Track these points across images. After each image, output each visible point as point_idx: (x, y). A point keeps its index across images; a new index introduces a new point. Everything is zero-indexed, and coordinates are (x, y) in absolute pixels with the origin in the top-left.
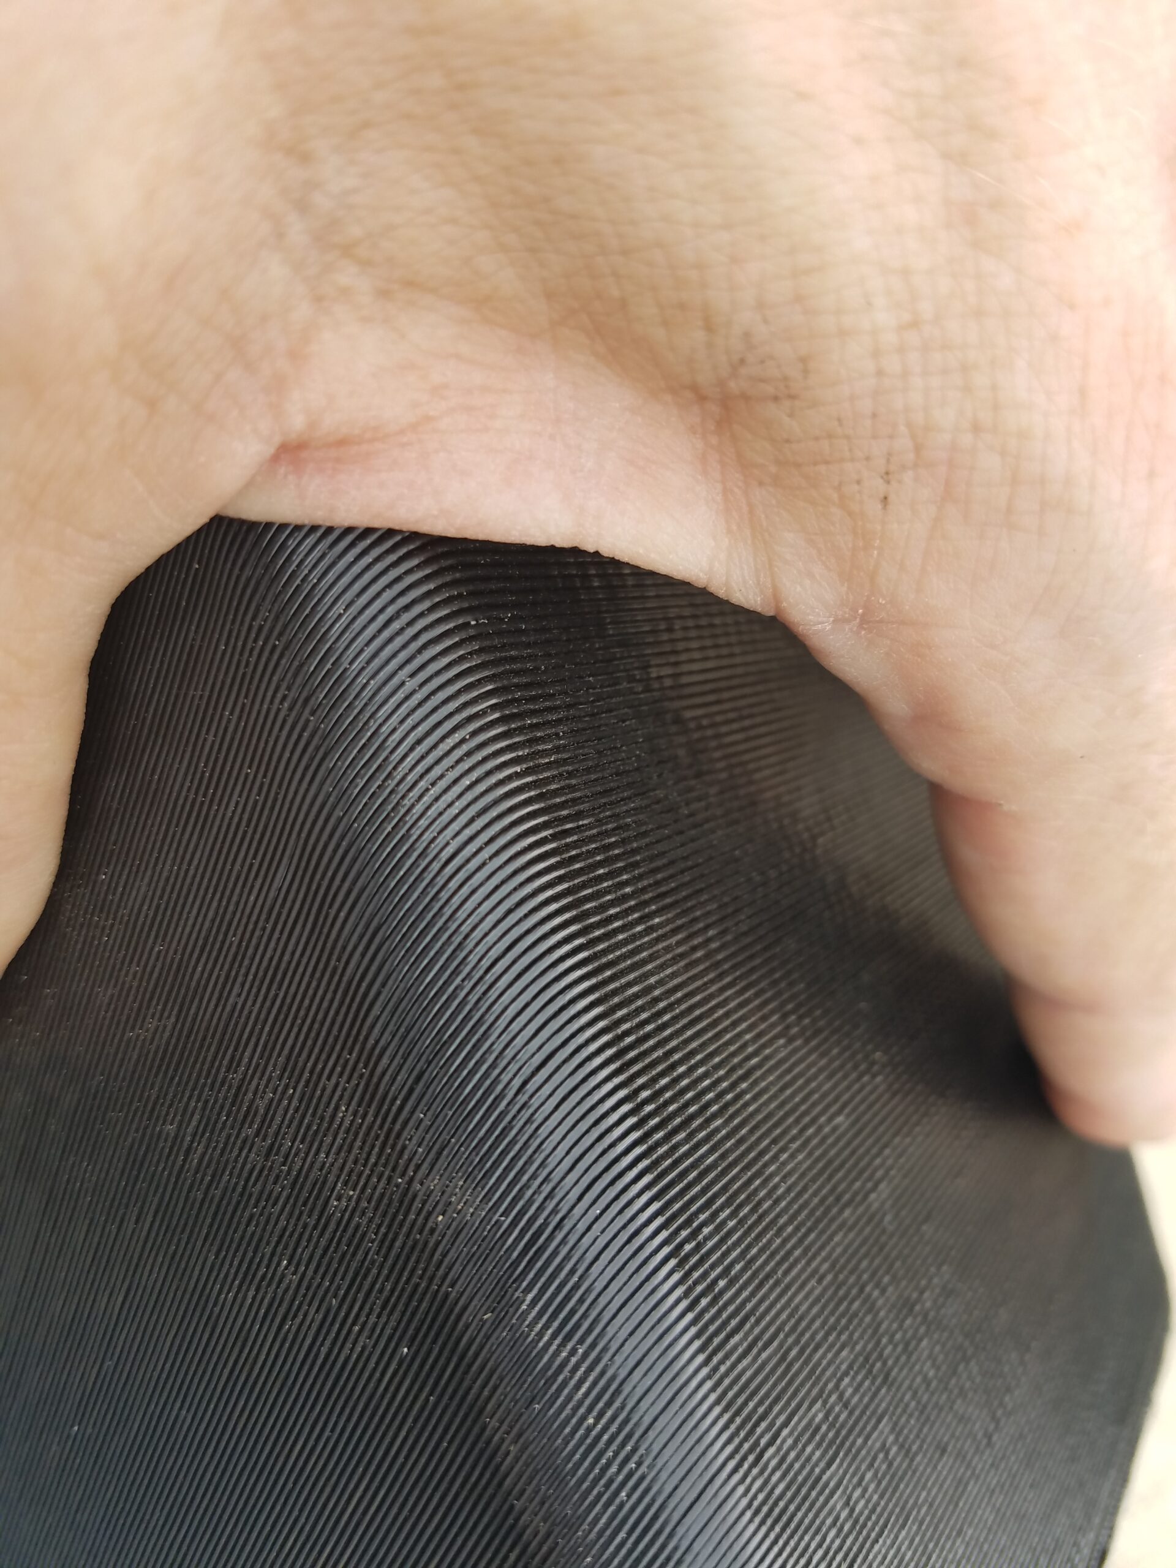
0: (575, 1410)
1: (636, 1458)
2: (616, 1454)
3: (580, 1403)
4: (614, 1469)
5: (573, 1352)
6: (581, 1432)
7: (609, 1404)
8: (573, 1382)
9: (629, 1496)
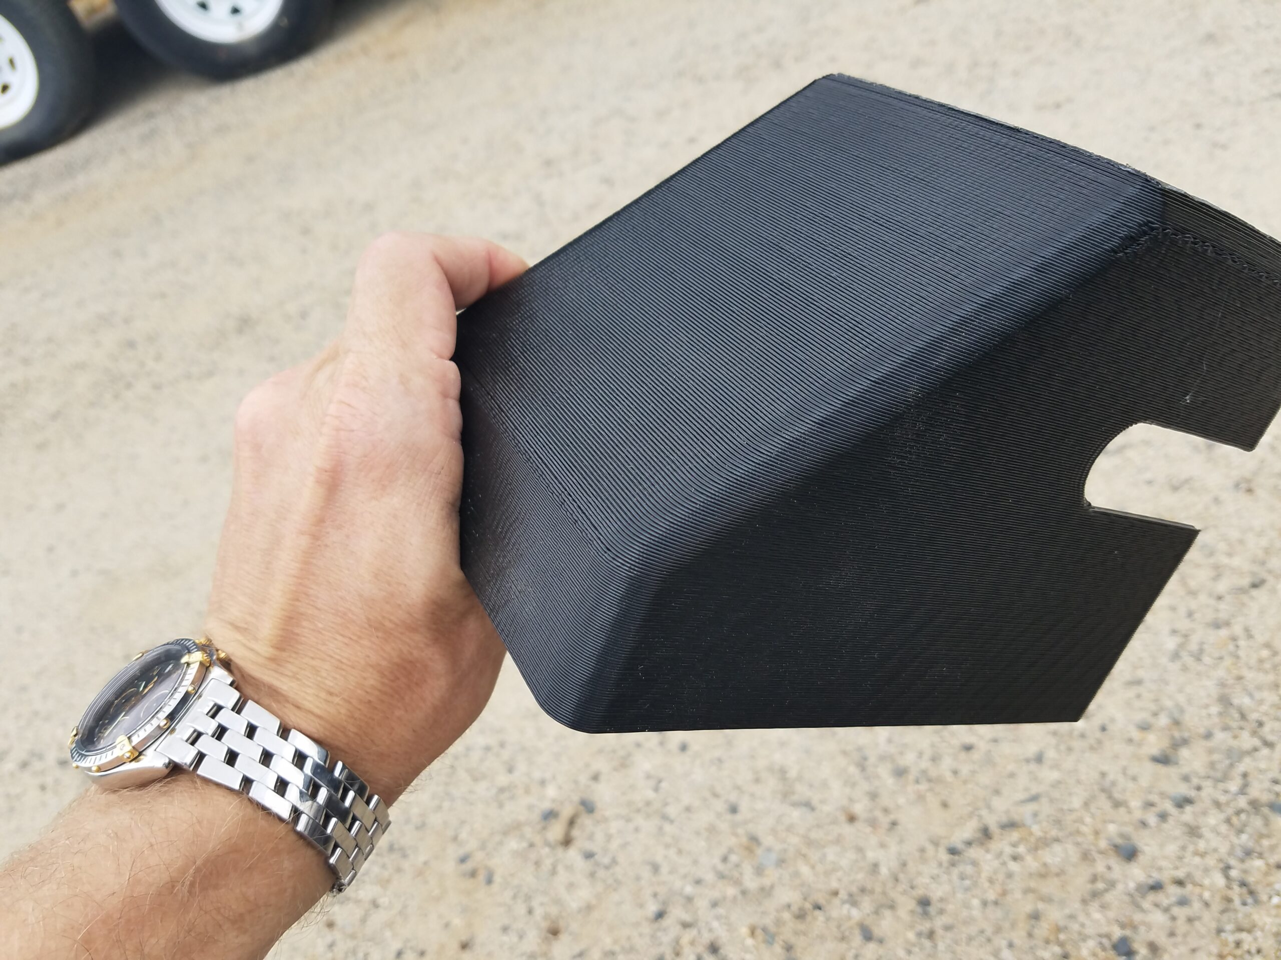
0: (962, 340)
1: (970, 318)
2: (971, 324)
3: (959, 339)
4: (975, 323)
5: (945, 345)
6: (967, 336)
7: (957, 330)
8: (955, 343)
9: (982, 316)
